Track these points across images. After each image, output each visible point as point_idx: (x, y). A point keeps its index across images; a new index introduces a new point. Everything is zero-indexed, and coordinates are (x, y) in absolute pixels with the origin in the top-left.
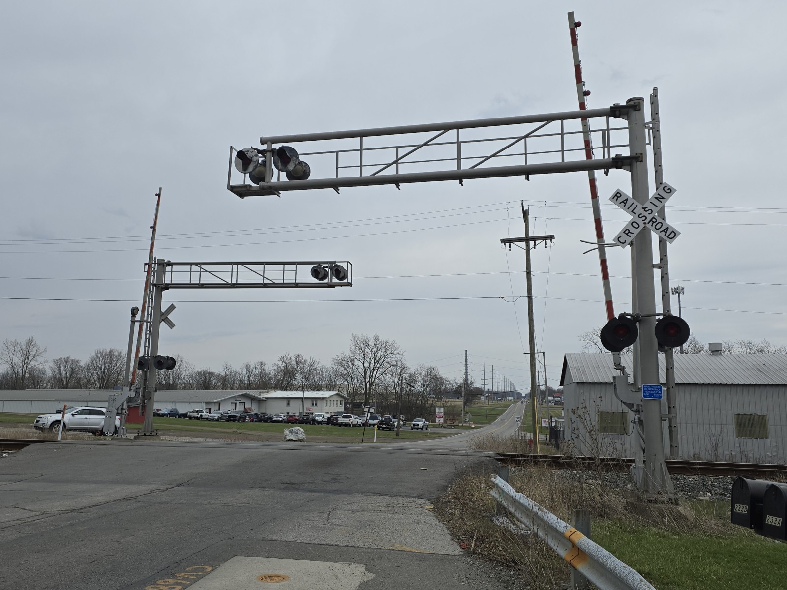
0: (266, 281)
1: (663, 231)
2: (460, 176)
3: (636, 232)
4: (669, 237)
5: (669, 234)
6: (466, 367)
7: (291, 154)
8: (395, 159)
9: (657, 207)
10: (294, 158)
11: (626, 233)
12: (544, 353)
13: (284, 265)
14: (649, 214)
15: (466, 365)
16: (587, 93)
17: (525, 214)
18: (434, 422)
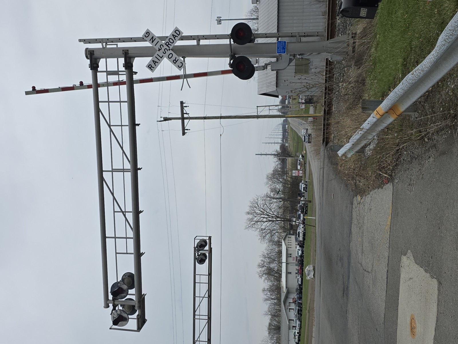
0: (207, 295)
1: (174, 38)
2: (135, 170)
3: (175, 55)
4: (179, 34)
5: (177, 34)
6: (267, 155)
7: (116, 287)
8: (121, 213)
9: (158, 42)
10: (119, 284)
11: (176, 62)
12: (257, 107)
13: (196, 283)
14: (163, 47)
15: (265, 155)
16: (81, 83)
17: (166, 119)
18: (302, 177)
